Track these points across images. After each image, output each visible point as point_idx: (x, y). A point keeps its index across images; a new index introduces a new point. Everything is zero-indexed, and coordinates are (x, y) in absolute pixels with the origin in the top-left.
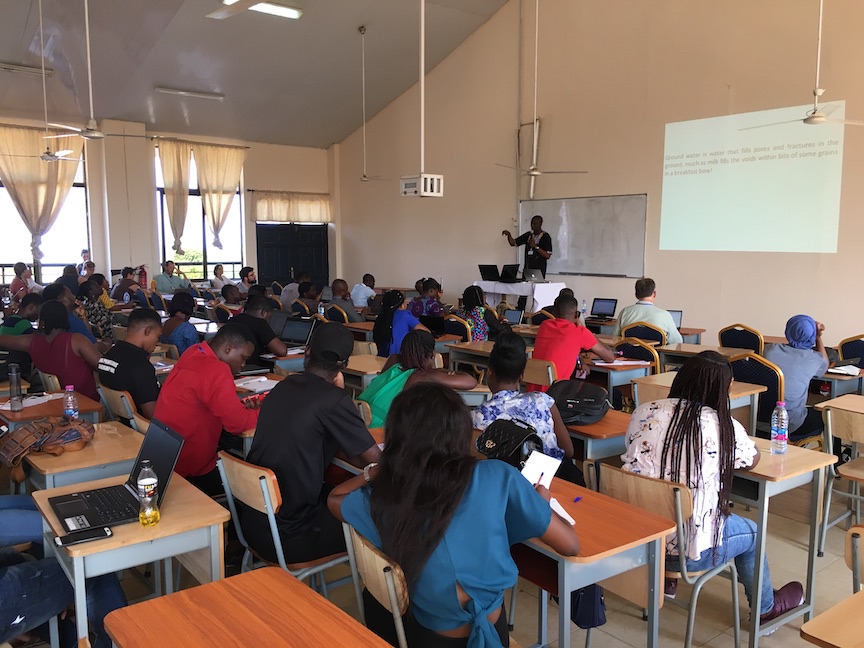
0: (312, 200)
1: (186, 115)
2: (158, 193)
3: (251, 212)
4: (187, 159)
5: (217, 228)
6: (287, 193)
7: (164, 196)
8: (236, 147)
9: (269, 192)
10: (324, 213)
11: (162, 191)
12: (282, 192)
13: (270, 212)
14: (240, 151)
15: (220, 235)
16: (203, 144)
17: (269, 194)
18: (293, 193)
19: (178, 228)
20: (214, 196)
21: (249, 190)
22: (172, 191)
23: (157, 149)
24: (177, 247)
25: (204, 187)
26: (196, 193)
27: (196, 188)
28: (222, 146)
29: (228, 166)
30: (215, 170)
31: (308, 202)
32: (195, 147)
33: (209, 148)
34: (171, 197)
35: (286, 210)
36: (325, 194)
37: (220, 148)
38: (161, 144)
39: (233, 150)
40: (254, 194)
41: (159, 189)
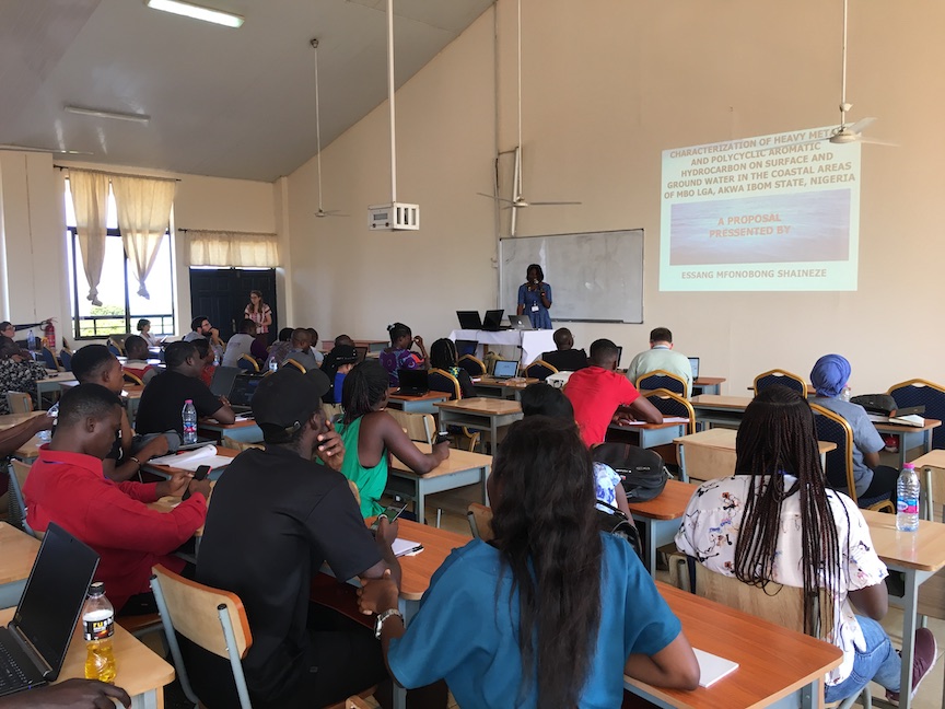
0: (257, 241)
1: (102, 140)
2: (69, 233)
3: (183, 254)
4: (104, 192)
5: (142, 274)
6: (226, 233)
7: (77, 237)
8: (165, 180)
9: (204, 231)
10: (271, 255)
11: (74, 231)
12: (220, 232)
13: (206, 254)
14: (169, 184)
15: (145, 282)
16: (125, 175)
17: (205, 234)
18: (234, 233)
19: (93, 274)
20: (139, 236)
21: (180, 230)
22: (86, 231)
23: (67, 182)
24: (93, 297)
25: (126, 225)
26: (115, 233)
27: (116, 227)
28: (148, 178)
29: (155, 202)
30: (138, 207)
31: (252, 243)
32: (115, 179)
33: (132, 180)
34: (85, 239)
35: (225, 253)
36: (272, 235)
37: (145, 181)
38: (72, 175)
39: (161, 183)
40: (186, 234)
41: (69, 228)
